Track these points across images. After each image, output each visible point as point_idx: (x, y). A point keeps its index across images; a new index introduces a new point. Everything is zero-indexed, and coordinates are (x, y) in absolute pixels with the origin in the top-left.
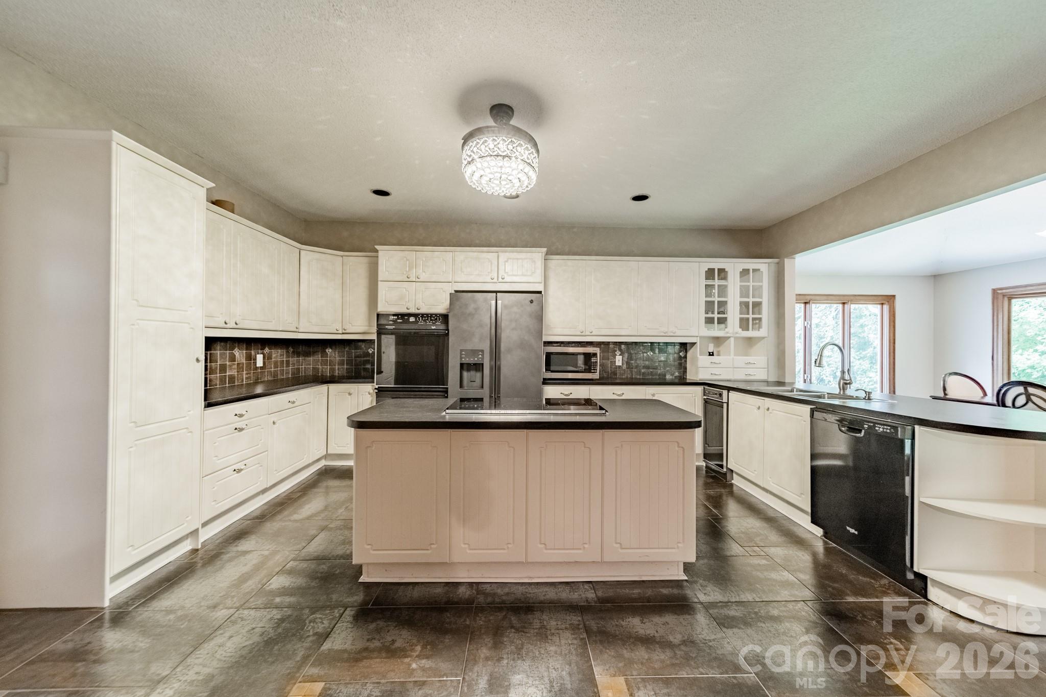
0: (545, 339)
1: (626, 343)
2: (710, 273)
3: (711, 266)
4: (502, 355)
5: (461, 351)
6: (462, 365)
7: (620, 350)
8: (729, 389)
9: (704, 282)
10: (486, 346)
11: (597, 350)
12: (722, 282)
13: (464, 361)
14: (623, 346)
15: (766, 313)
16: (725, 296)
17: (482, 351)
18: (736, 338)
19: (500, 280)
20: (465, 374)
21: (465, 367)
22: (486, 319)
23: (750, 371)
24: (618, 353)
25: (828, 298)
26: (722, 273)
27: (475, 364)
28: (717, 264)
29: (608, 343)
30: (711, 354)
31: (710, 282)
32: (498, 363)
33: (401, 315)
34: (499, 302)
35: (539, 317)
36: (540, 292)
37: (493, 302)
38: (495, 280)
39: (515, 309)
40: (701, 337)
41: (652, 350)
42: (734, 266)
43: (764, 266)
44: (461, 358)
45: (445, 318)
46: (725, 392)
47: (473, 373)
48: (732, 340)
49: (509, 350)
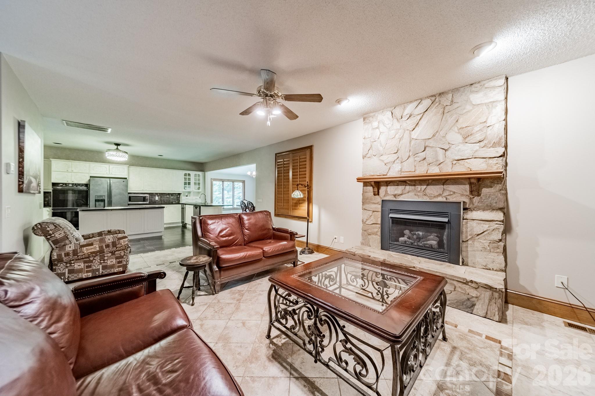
0: (129, 192)
1: (159, 193)
2: (185, 175)
3: (186, 173)
4: (112, 197)
5: (96, 196)
6: (96, 201)
7: (157, 195)
8: (186, 204)
9: (184, 177)
10: (106, 194)
11: (148, 195)
12: (189, 177)
13: (96, 199)
14: (158, 194)
15: (201, 186)
16: (190, 181)
17: (105, 196)
18: (193, 192)
19: (110, 173)
20: (97, 203)
21: (97, 201)
22: (106, 186)
23: (196, 200)
24: (156, 196)
25: (228, 180)
26: (189, 175)
27: (101, 200)
28: (187, 172)
29: (153, 193)
30: (187, 196)
31: (185, 177)
32: (111, 200)
33: (65, 183)
34: (111, 181)
35: (127, 186)
36: (126, 178)
37: (109, 181)
38: (108, 173)
39: (118, 184)
40: (183, 192)
41: (169, 195)
42: (192, 173)
43: (200, 173)
44: (95, 198)
45: (87, 185)
46: (185, 205)
47: (100, 203)
48: (192, 192)
49: (115, 196)
